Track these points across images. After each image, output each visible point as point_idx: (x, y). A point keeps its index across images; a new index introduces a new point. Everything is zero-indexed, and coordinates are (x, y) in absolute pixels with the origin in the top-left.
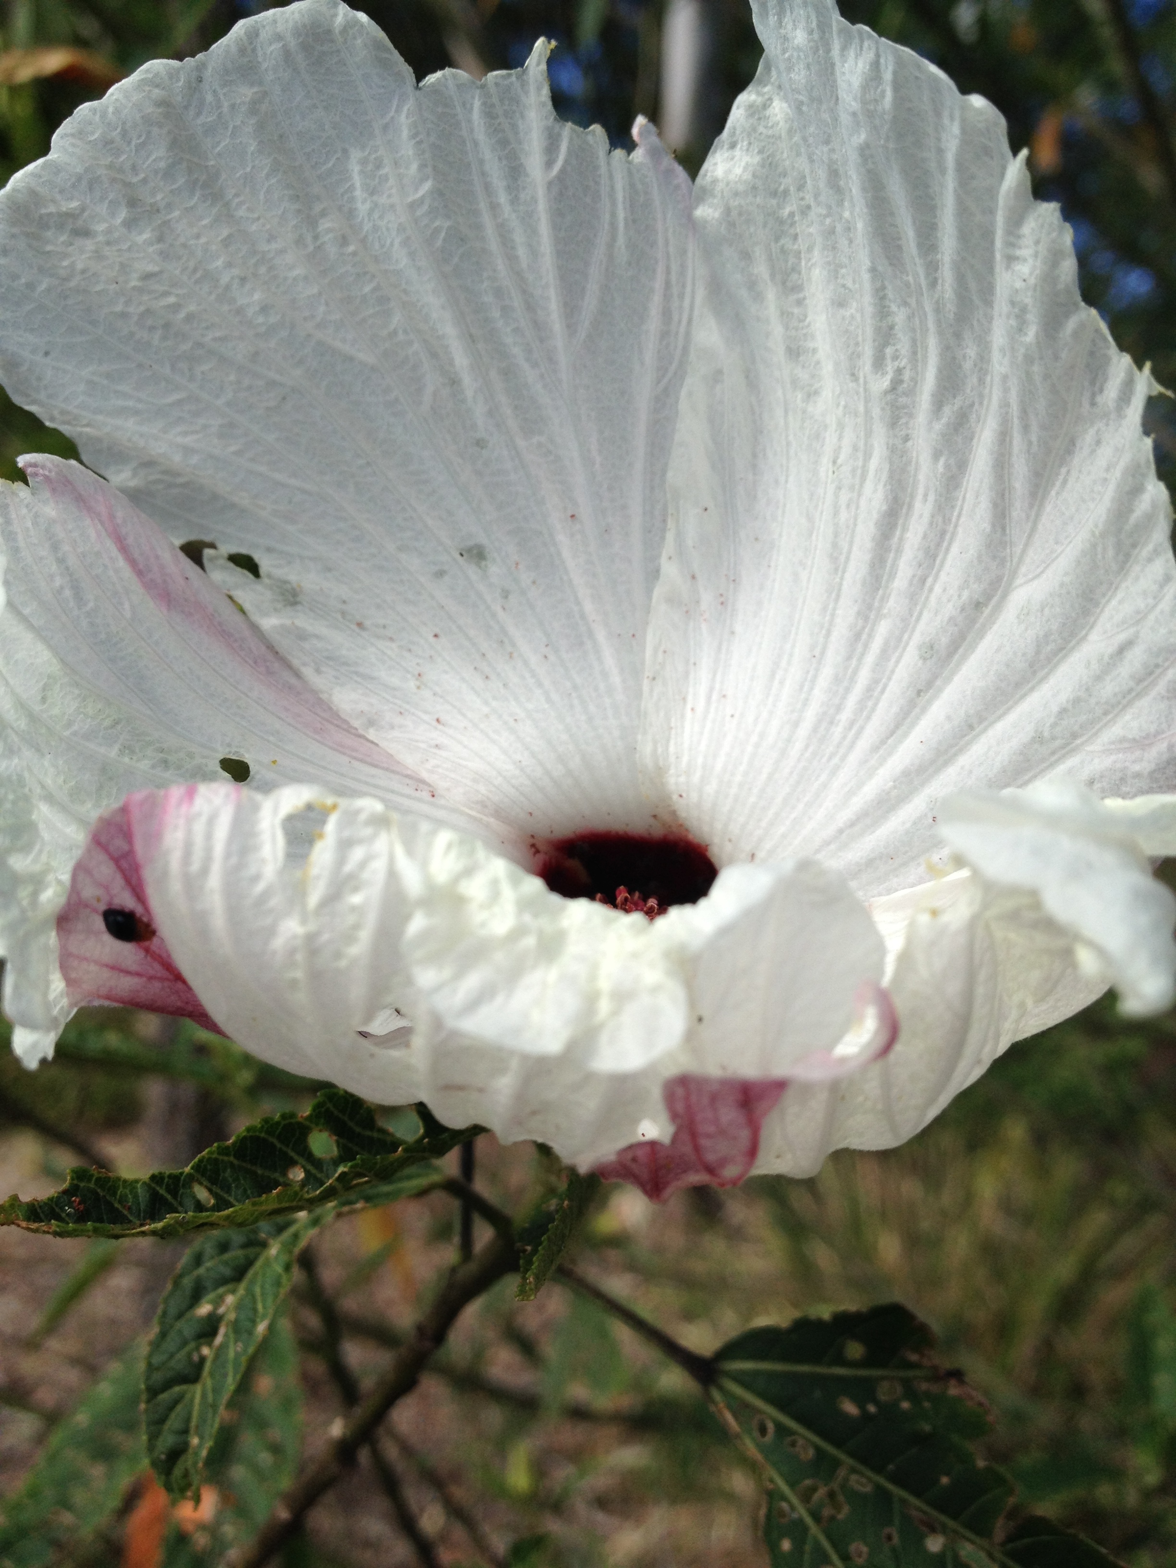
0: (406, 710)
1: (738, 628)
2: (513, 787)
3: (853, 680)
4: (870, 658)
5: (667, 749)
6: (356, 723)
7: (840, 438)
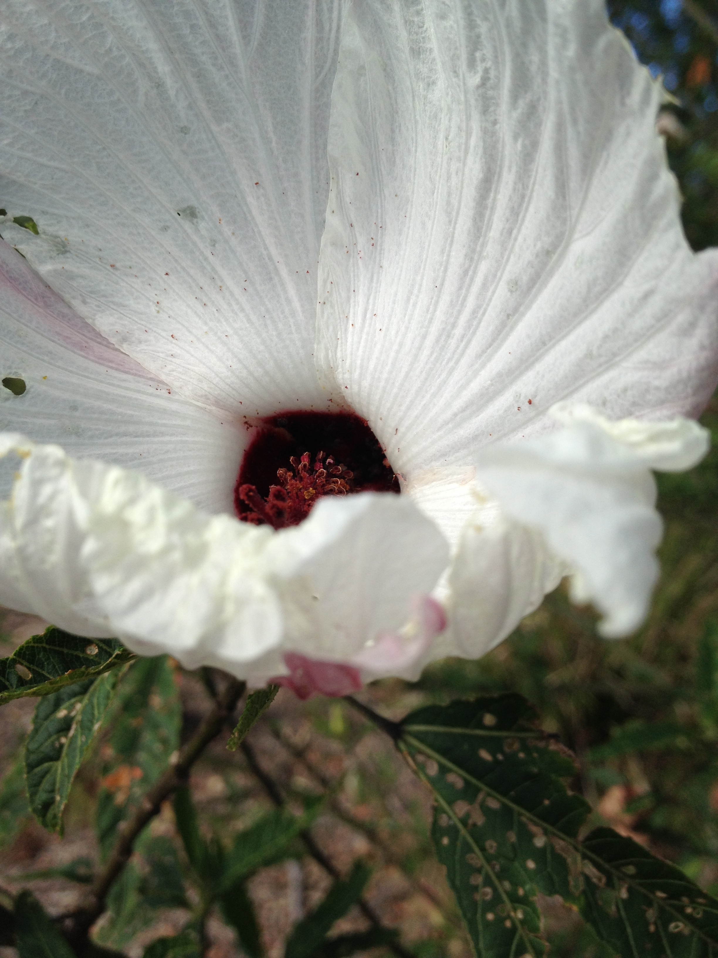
0: (150, 329)
1: (385, 264)
2: (227, 384)
3: (463, 305)
4: (475, 289)
5: (336, 354)
6: (113, 340)
7: (450, 120)
